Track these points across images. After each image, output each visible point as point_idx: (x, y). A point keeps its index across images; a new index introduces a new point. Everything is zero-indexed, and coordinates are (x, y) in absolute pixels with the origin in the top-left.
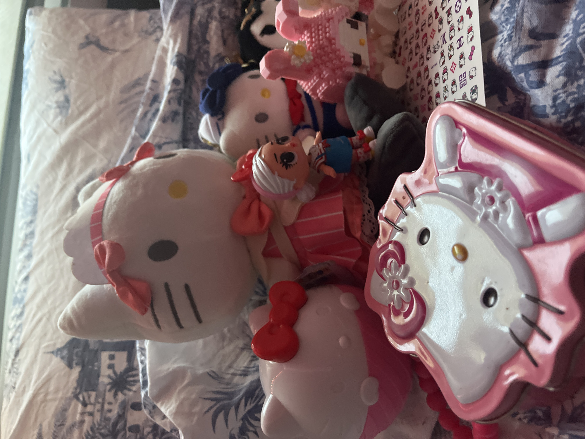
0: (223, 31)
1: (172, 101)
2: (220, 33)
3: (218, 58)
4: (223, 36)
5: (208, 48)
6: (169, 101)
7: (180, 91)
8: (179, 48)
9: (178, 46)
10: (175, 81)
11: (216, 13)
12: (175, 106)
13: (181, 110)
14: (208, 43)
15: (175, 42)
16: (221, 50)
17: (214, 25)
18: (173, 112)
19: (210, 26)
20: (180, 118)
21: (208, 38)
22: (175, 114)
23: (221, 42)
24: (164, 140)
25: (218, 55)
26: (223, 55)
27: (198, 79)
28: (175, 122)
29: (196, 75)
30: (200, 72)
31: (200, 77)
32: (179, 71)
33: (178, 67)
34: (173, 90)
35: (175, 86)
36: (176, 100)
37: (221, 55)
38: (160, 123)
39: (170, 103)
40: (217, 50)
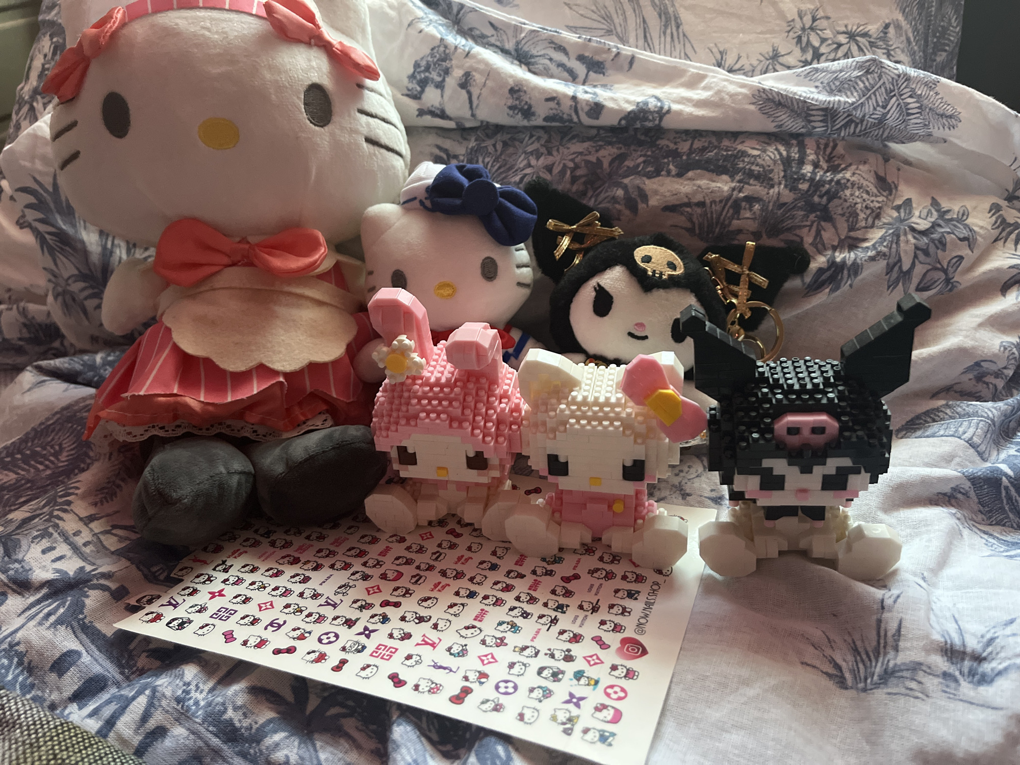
0: (701, 204)
1: (552, 104)
2: (699, 198)
3: (634, 195)
4: (688, 205)
5: (669, 173)
6: (553, 98)
7: (575, 119)
8: (679, 113)
9: (688, 109)
10: (597, 109)
11: (754, 188)
12: (542, 111)
13: (539, 121)
14: (680, 175)
15: (699, 104)
16: (653, 202)
17: (723, 185)
18: (530, 107)
19: (725, 177)
20: (518, 120)
21: (690, 174)
22: (528, 112)
23: (673, 201)
24: (475, 92)
25: (644, 196)
26: (641, 206)
27: (607, 154)
28: (511, 113)
29: (618, 148)
30: (621, 158)
31: (610, 158)
32: (622, 115)
33: (630, 113)
34: (579, 106)
35: (587, 109)
36: (554, 111)
37: (643, 202)
38: (511, 81)
39: (548, 100)
40: (656, 192)
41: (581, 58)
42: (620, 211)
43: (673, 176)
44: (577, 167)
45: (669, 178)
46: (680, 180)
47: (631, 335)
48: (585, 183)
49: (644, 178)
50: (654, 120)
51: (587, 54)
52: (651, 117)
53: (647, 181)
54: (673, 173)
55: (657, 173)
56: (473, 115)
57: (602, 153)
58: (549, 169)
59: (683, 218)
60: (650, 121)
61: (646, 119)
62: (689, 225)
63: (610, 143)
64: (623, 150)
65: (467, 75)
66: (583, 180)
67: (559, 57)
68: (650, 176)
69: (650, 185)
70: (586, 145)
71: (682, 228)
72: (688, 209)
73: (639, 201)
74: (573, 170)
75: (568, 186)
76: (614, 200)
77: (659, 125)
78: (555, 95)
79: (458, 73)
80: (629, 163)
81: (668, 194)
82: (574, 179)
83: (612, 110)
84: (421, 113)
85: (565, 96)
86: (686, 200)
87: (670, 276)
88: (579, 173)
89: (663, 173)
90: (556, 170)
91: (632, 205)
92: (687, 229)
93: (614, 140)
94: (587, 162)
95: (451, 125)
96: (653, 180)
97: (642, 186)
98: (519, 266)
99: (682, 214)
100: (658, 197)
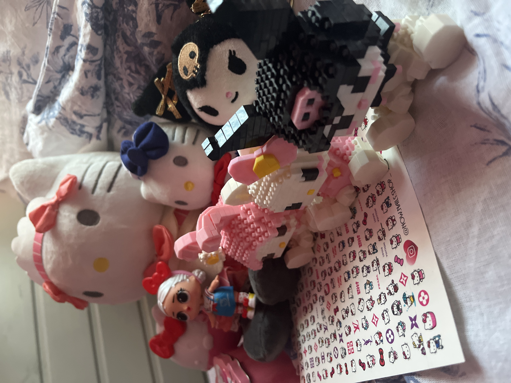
1: (89, 75)
3: (147, 41)
4: (157, 5)
5: (134, 12)
6: (85, 74)
7: (99, 62)
10: (90, 48)
12: (94, 81)
13: (101, 83)
16: (153, 29)
18: (92, 87)
20: (101, 94)
22: (95, 89)
24: (84, 112)
25: (149, 35)
26: (156, 38)
27: (121, 45)
28: (96, 97)
29: (119, 38)
30: (125, 37)
31: (125, 45)
32: (95, 33)
33: (93, 28)
34: (89, 60)
35: (91, 55)
36: (94, 74)
37: (153, 37)
38: (77, 93)
39: (86, 76)
40: (147, 25)
41: (63, 38)
42: (158, 53)
43: (137, 9)
44: (129, 68)
45: (138, 11)
46: (140, 5)
47: (233, 101)
48: (141, 66)
49: (137, 30)
50: (97, 12)
51: (59, 33)
52: (95, 14)
53: (139, 29)
54: (134, 8)
55: (134, 19)
56: (99, 115)
57: (121, 48)
58: (131, 84)
59: (166, 11)
60: (98, 15)
61: (97, 17)
62: (172, 8)
63: (115, 42)
64: (120, 34)
65: (75, 113)
66: (138, 67)
67: (62, 51)
68: (136, 26)
69: (141, 29)
70: (116, 57)
71: (173, 14)
72: (160, 6)
73: (152, 39)
74: (131, 71)
75: (141, 77)
76: (151, 54)
77: (101, 8)
78: (83, 72)
79: (74, 118)
80: (128, 33)
81: (149, 18)
82: (137, 72)
83: (91, 39)
84: (98, 138)
85: (83, 66)
86: (154, 6)
87: (199, 61)
88: (133, 68)
89: (134, 15)
90: (131, 80)
91: (154, 44)
92: (175, 10)
93: (113, 38)
94: (127, 61)
95: (105, 125)
96: (139, 24)
97: (143, 33)
98: (183, 141)
99: (163, 11)
100: (150, 25)
